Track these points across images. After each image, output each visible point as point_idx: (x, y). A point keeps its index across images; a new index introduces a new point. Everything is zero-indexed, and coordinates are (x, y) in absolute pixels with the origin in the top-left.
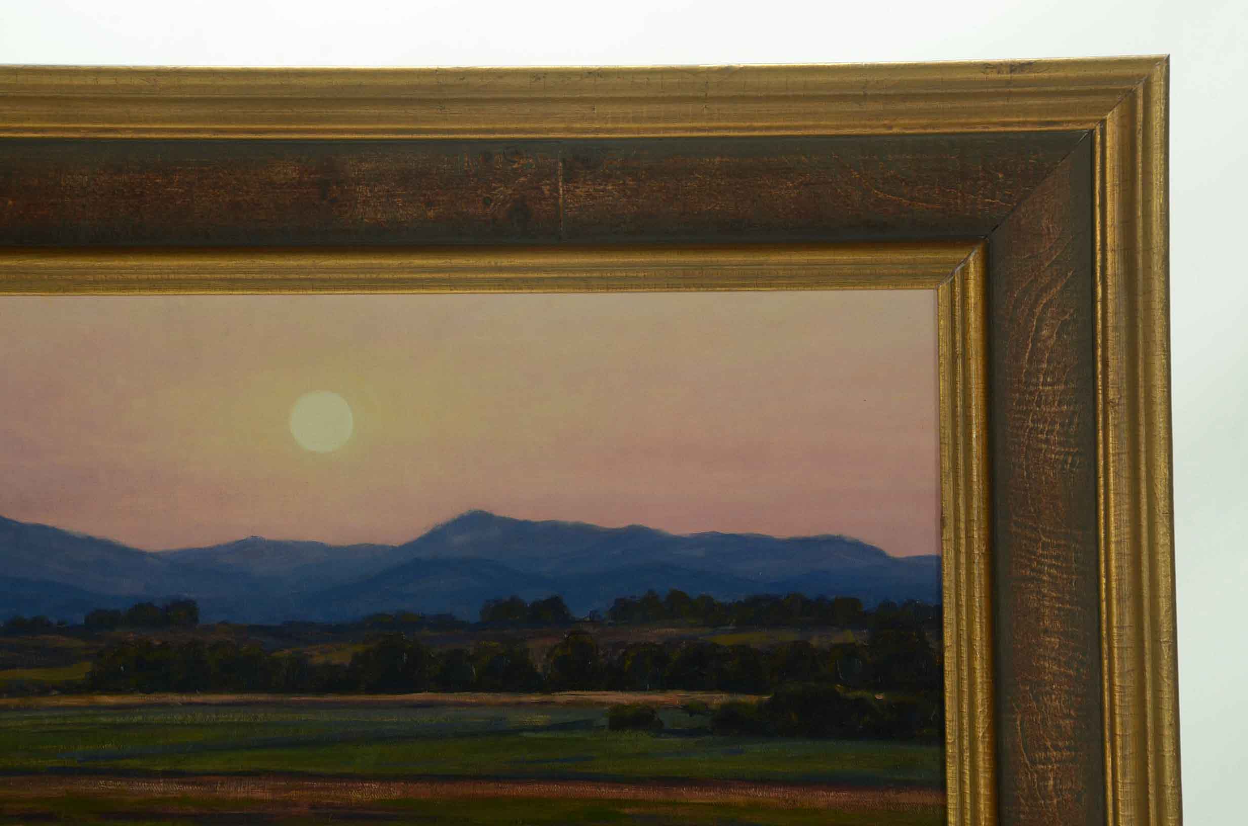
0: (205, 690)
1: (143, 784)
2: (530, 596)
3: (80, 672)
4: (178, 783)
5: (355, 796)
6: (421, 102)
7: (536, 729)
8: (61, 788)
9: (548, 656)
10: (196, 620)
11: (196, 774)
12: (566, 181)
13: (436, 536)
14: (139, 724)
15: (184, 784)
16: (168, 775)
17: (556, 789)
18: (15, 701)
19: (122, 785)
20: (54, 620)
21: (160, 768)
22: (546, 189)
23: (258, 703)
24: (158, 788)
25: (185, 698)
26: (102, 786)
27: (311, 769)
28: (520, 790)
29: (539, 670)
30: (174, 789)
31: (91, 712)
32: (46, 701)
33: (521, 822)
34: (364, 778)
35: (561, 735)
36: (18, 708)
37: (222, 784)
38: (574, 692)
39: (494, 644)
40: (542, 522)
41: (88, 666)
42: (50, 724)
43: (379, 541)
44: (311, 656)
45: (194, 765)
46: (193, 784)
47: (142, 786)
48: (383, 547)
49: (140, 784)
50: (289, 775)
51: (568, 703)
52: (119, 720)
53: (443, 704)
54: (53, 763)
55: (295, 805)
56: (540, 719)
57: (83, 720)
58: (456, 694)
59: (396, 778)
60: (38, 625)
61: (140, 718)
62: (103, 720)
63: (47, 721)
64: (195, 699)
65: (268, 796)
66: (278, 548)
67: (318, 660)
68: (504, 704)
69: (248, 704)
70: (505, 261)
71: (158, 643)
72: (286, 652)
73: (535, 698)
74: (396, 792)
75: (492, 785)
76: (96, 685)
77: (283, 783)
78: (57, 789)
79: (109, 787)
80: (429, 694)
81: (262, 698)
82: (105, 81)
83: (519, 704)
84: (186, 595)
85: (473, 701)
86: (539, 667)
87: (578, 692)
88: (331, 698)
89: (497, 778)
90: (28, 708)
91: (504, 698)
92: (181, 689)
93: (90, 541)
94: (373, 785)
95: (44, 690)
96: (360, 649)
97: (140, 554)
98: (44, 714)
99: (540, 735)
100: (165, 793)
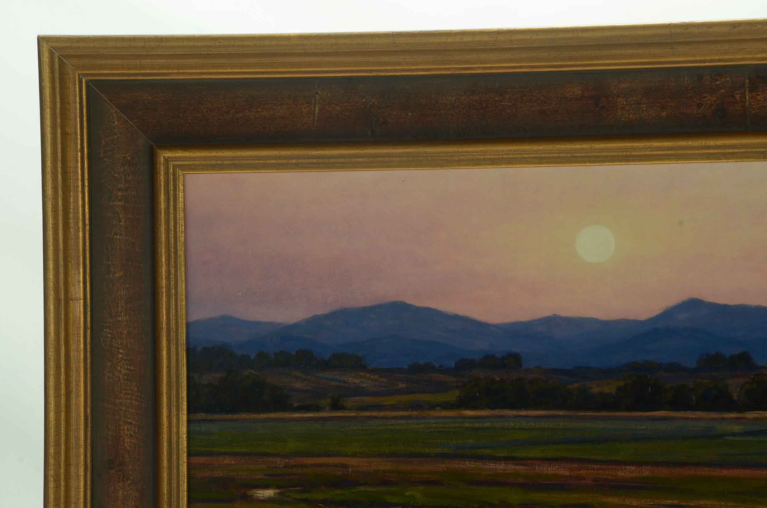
0: (527, 408)
1: (492, 464)
2: (728, 351)
3: (453, 396)
4: (513, 464)
5: (620, 474)
6: (660, 44)
7: (734, 435)
8: (444, 466)
9: (741, 388)
10: (521, 366)
11: (522, 459)
12: (751, 91)
13: (668, 314)
14: (487, 428)
15: (516, 465)
16: (507, 459)
17: (748, 472)
18: (415, 413)
19: (479, 465)
20: (437, 365)
21: (501, 455)
22: (738, 97)
23: (559, 416)
24: (501, 467)
25: (515, 413)
26: (468, 465)
27: (593, 457)
28: (725, 472)
29: (735, 397)
30: (511, 467)
31: (460, 420)
32: (433, 413)
33: (726, 493)
34: (626, 463)
35: (751, 438)
36: (417, 418)
37: (539, 466)
38: (758, 412)
39: (706, 381)
40: (736, 305)
41: (457, 393)
42: (436, 427)
43: (632, 317)
44: (591, 388)
45: (522, 453)
46: (522, 465)
47: (491, 466)
48: (635, 321)
49: (490, 464)
50: (581, 461)
51: (755, 419)
52: (477, 425)
53: (673, 419)
54: (438, 450)
55: (584, 479)
56: (737, 428)
57: (456, 425)
58: (682, 412)
59: (646, 464)
60: (428, 368)
61: (489, 424)
62: (467, 425)
63: (434, 425)
64: (523, 413)
65: (567, 473)
66: (569, 321)
67: (595, 390)
68: (714, 419)
69: (554, 417)
70: (711, 142)
71: (498, 379)
72: (576, 385)
73: (733, 415)
74: (646, 472)
75: (707, 469)
76: (462, 404)
77: (576, 465)
78: (442, 466)
79: (472, 466)
80: (665, 412)
81: (561, 413)
82: (466, 39)
83: (723, 419)
84: (514, 350)
85: (694, 416)
86: (735, 396)
87: (761, 412)
88: (604, 414)
89: (710, 465)
90: (424, 418)
91: (714, 415)
92: (512, 407)
93: (456, 318)
94: (631, 468)
95: (432, 406)
96: (622, 383)
97: (486, 325)
98: (432, 421)
99: (737, 438)
100: (504, 470)
